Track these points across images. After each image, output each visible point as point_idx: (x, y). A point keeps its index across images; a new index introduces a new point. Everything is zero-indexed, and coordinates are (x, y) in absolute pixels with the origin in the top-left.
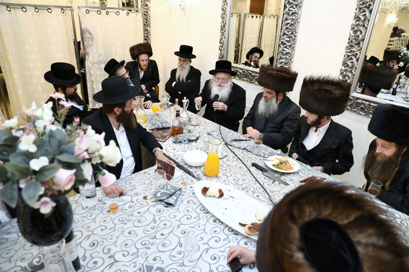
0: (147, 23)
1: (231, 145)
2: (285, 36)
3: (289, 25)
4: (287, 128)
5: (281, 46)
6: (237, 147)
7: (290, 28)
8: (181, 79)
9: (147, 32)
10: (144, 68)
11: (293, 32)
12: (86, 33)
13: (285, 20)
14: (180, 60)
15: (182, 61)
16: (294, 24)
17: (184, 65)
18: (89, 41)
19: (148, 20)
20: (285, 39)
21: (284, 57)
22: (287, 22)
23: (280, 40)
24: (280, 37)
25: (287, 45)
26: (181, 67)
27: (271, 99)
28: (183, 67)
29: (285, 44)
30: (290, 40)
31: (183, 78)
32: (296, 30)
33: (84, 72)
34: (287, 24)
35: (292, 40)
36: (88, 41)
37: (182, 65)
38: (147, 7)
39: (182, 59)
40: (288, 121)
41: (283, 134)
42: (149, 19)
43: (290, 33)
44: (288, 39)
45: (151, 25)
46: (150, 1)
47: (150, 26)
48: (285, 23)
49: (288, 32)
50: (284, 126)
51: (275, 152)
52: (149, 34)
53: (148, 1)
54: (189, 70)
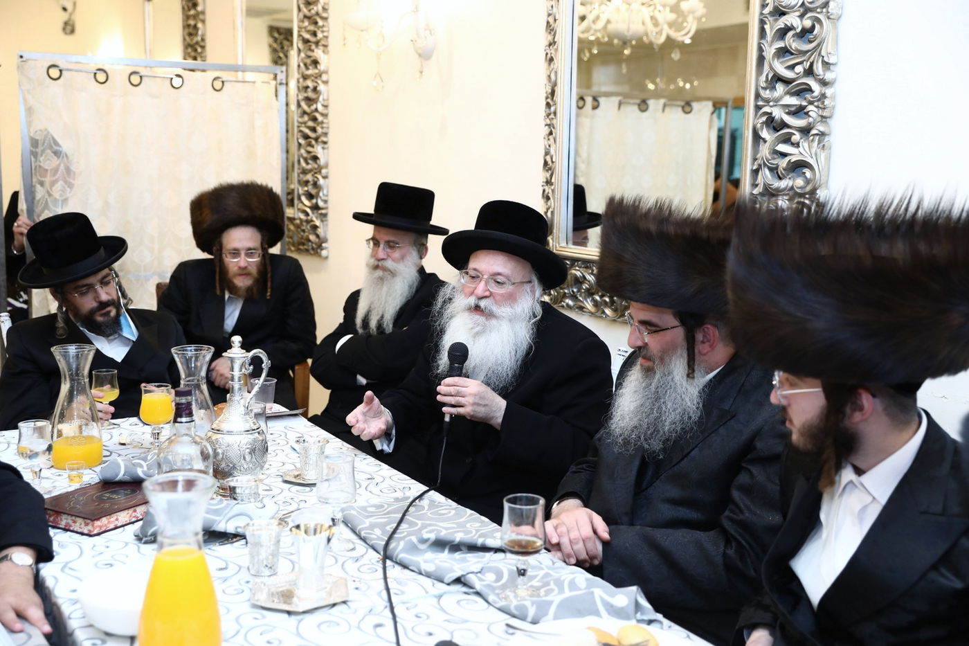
0: (314, 130)
1: (406, 562)
2: (780, 88)
3: (791, 34)
4: (748, 503)
5: (765, 134)
6: (428, 575)
7: (797, 50)
8: (373, 324)
9: (316, 166)
10: (242, 283)
11: (812, 64)
12: (43, 151)
13: (771, 14)
14: (375, 241)
15: (382, 246)
16: (813, 27)
17: (389, 264)
18: (53, 183)
19: (320, 118)
20: (781, 103)
21: (783, 184)
22: (782, 22)
23: (758, 108)
24: (758, 96)
25: (788, 126)
26: (379, 273)
27: (667, 359)
28: (385, 269)
29: (784, 125)
30: (804, 103)
31: (382, 317)
32: (823, 53)
33: (25, 306)
34: (783, 33)
35: (811, 103)
36: (47, 185)
37: (380, 264)
38: (317, 71)
39: (385, 236)
40: (750, 467)
41: (728, 539)
42: (322, 115)
43: (799, 69)
44: (793, 101)
45: (331, 138)
46: (329, 48)
47: (325, 143)
48: (771, 28)
49: (792, 67)
50: (736, 494)
51: (603, 600)
52: (320, 172)
53: (321, 48)
54: (410, 287)
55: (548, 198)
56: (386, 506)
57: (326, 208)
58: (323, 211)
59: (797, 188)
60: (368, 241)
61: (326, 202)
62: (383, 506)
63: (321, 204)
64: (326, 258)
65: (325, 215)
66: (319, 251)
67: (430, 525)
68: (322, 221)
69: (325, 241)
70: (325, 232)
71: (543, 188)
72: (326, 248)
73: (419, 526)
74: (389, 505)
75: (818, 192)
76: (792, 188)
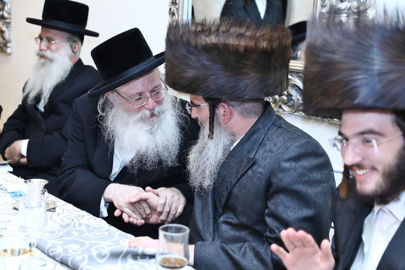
14: (41, 38)
15: (45, 41)
21: (344, 5)
28: (46, 58)
37: (42, 53)
55: (173, 14)
56: (57, 232)
57: (10, 18)
58: (8, 21)
59: (354, 8)
60: (36, 39)
61: (9, 14)
62: (54, 232)
63: (6, 15)
64: (10, 54)
65: (9, 23)
66: (5, 49)
67: (95, 244)
68: (7, 27)
69: (9, 42)
70: (9, 35)
71: (169, 7)
72: (10, 47)
73: (88, 245)
74: (59, 231)
75: (368, 11)
76: (350, 9)
